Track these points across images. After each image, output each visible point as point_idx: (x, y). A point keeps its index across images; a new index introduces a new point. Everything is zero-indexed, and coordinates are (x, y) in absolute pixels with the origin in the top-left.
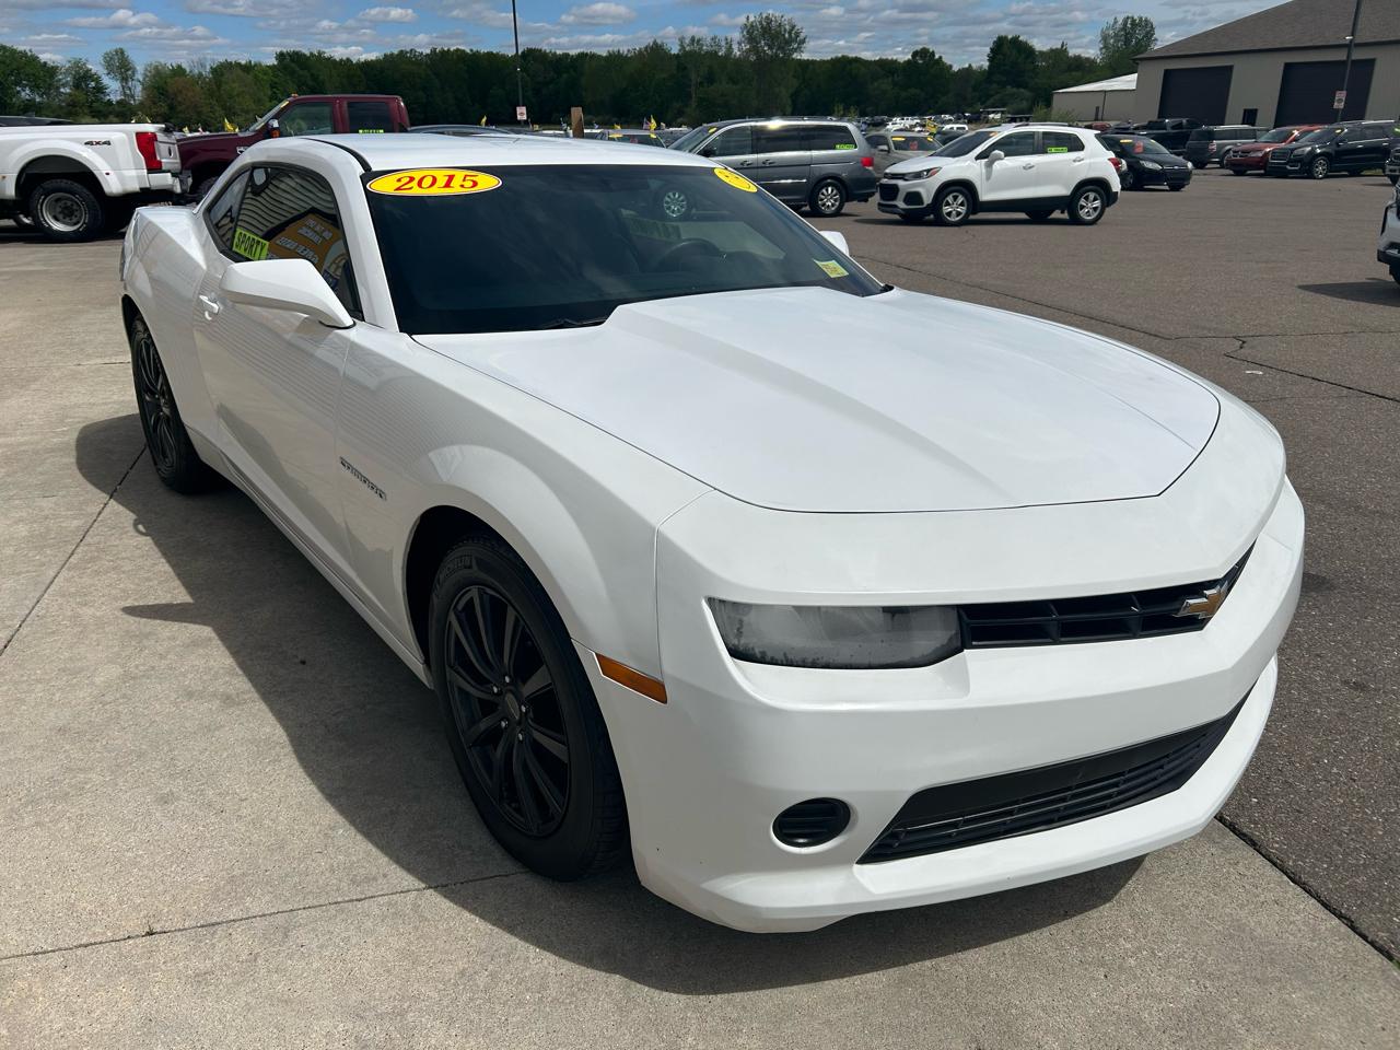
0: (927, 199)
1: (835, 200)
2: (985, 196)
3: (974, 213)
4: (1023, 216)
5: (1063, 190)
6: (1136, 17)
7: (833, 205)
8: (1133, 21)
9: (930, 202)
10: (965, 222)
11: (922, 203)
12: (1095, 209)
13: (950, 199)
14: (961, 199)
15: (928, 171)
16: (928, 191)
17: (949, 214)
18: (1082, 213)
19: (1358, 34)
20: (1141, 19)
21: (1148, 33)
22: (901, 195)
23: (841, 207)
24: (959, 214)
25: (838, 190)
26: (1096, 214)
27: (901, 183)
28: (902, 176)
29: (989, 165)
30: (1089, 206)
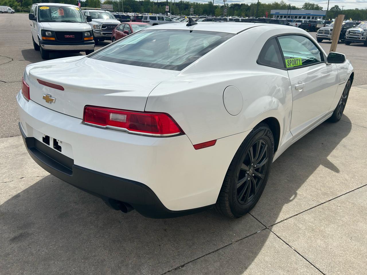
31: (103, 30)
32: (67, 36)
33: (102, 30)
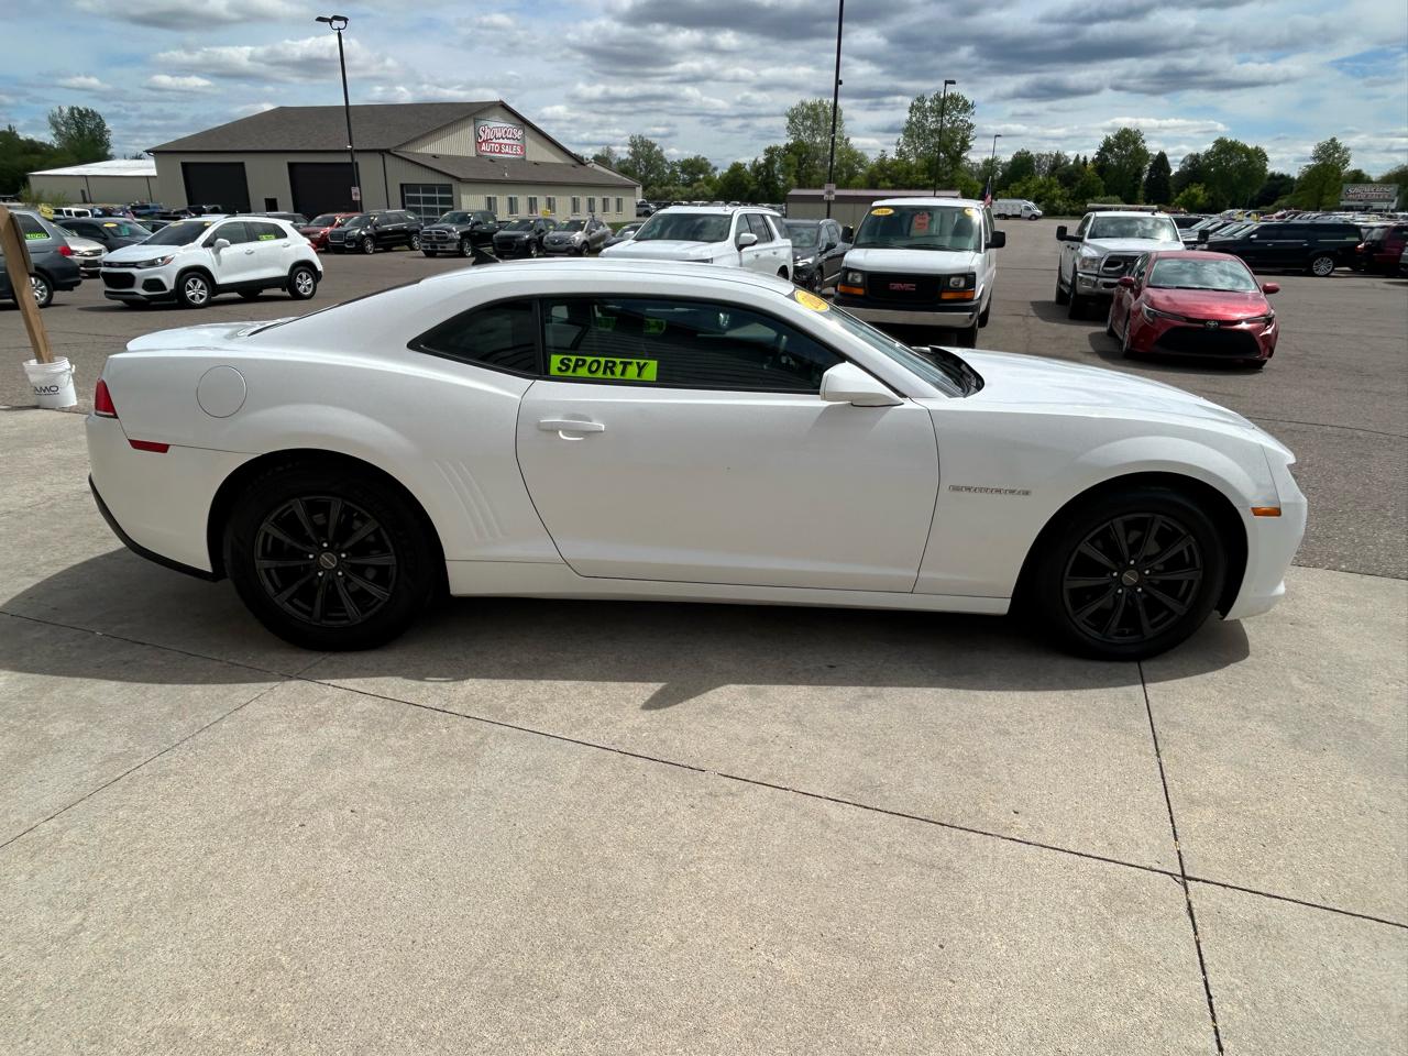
0: (170, 285)
1: (42, 290)
2: (221, 280)
3: (216, 295)
4: (236, 295)
5: (282, 271)
6: (81, 108)
7: (41, 296)
8: (80, 112)
9: (173, 287)
10: (210, 303)
11: (165, 289)
12: (309, 286)
13: (190, 283)
14: (200, 283)
15: (163, 259)
16: (168, 278)
17: (193, 297)
18: (301, 289)
19: (354, 142)
20: (87, 110)
21: (98, 124)
22: (139, 282)
23: (50, 297)
24: (201, 297)
25: (41, 279)
26: (311, 289)
27: (134, 271)
28: (134, 265)
29: (217, 252)
30: (305, 283)
31: (1108, 274)
32: (897, 286)
33: (1104, 274)
